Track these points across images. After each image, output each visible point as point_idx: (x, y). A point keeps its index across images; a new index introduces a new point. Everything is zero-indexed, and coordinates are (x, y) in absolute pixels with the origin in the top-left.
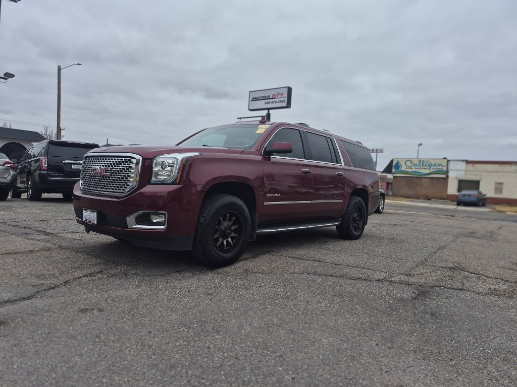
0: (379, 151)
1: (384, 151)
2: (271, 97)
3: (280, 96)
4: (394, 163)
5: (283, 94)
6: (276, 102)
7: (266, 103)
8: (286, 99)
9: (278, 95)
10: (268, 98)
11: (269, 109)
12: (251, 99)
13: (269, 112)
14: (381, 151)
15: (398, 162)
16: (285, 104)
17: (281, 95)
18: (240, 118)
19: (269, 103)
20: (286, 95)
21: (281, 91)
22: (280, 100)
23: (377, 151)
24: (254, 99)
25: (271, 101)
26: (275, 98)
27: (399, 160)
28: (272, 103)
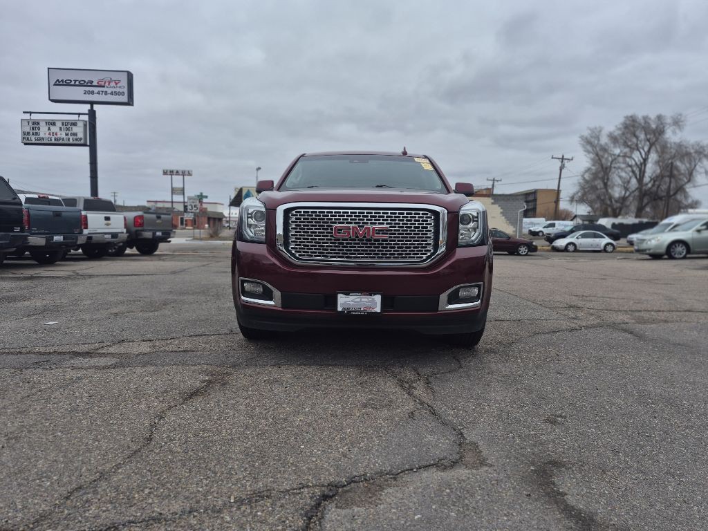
0: (187, 173)
1: (193, 173)
2: (95, 84)
3: (113, 84)
4: (244, 193)
5: (119, 81)
6: (106, 93)
7: (85, 92)
8: (125, 90)
9: (109, 83)
10: (90, 84)
11: (92, 103)
12: (52, 82)
13: (92, 107)
14: (190, 174)
15: (248, 191)
16: (125, 99)
17: (116, 84)
18: (31, 113)
19: (93, 93)
20: (124, 83)
21: (115, 77)
22: (114, 90)
23: (183, 174)
24: (59, 83)
25: (96, 90)
26: (104, 87)
27: (250, 189)
28: (98, 93)
